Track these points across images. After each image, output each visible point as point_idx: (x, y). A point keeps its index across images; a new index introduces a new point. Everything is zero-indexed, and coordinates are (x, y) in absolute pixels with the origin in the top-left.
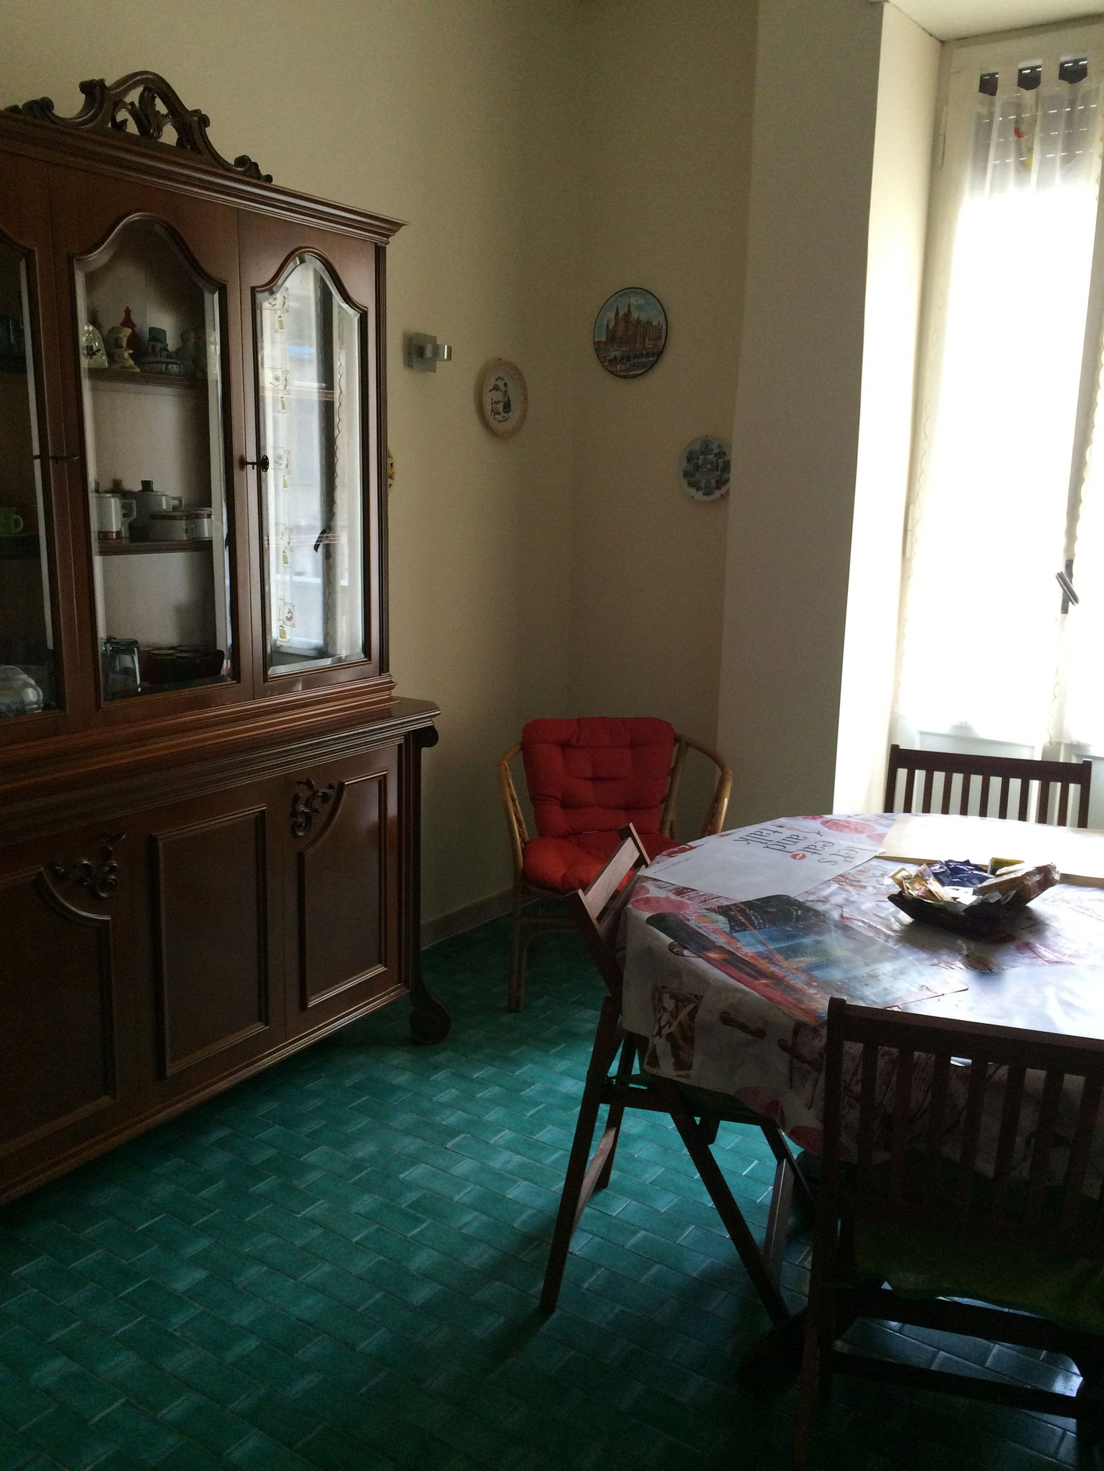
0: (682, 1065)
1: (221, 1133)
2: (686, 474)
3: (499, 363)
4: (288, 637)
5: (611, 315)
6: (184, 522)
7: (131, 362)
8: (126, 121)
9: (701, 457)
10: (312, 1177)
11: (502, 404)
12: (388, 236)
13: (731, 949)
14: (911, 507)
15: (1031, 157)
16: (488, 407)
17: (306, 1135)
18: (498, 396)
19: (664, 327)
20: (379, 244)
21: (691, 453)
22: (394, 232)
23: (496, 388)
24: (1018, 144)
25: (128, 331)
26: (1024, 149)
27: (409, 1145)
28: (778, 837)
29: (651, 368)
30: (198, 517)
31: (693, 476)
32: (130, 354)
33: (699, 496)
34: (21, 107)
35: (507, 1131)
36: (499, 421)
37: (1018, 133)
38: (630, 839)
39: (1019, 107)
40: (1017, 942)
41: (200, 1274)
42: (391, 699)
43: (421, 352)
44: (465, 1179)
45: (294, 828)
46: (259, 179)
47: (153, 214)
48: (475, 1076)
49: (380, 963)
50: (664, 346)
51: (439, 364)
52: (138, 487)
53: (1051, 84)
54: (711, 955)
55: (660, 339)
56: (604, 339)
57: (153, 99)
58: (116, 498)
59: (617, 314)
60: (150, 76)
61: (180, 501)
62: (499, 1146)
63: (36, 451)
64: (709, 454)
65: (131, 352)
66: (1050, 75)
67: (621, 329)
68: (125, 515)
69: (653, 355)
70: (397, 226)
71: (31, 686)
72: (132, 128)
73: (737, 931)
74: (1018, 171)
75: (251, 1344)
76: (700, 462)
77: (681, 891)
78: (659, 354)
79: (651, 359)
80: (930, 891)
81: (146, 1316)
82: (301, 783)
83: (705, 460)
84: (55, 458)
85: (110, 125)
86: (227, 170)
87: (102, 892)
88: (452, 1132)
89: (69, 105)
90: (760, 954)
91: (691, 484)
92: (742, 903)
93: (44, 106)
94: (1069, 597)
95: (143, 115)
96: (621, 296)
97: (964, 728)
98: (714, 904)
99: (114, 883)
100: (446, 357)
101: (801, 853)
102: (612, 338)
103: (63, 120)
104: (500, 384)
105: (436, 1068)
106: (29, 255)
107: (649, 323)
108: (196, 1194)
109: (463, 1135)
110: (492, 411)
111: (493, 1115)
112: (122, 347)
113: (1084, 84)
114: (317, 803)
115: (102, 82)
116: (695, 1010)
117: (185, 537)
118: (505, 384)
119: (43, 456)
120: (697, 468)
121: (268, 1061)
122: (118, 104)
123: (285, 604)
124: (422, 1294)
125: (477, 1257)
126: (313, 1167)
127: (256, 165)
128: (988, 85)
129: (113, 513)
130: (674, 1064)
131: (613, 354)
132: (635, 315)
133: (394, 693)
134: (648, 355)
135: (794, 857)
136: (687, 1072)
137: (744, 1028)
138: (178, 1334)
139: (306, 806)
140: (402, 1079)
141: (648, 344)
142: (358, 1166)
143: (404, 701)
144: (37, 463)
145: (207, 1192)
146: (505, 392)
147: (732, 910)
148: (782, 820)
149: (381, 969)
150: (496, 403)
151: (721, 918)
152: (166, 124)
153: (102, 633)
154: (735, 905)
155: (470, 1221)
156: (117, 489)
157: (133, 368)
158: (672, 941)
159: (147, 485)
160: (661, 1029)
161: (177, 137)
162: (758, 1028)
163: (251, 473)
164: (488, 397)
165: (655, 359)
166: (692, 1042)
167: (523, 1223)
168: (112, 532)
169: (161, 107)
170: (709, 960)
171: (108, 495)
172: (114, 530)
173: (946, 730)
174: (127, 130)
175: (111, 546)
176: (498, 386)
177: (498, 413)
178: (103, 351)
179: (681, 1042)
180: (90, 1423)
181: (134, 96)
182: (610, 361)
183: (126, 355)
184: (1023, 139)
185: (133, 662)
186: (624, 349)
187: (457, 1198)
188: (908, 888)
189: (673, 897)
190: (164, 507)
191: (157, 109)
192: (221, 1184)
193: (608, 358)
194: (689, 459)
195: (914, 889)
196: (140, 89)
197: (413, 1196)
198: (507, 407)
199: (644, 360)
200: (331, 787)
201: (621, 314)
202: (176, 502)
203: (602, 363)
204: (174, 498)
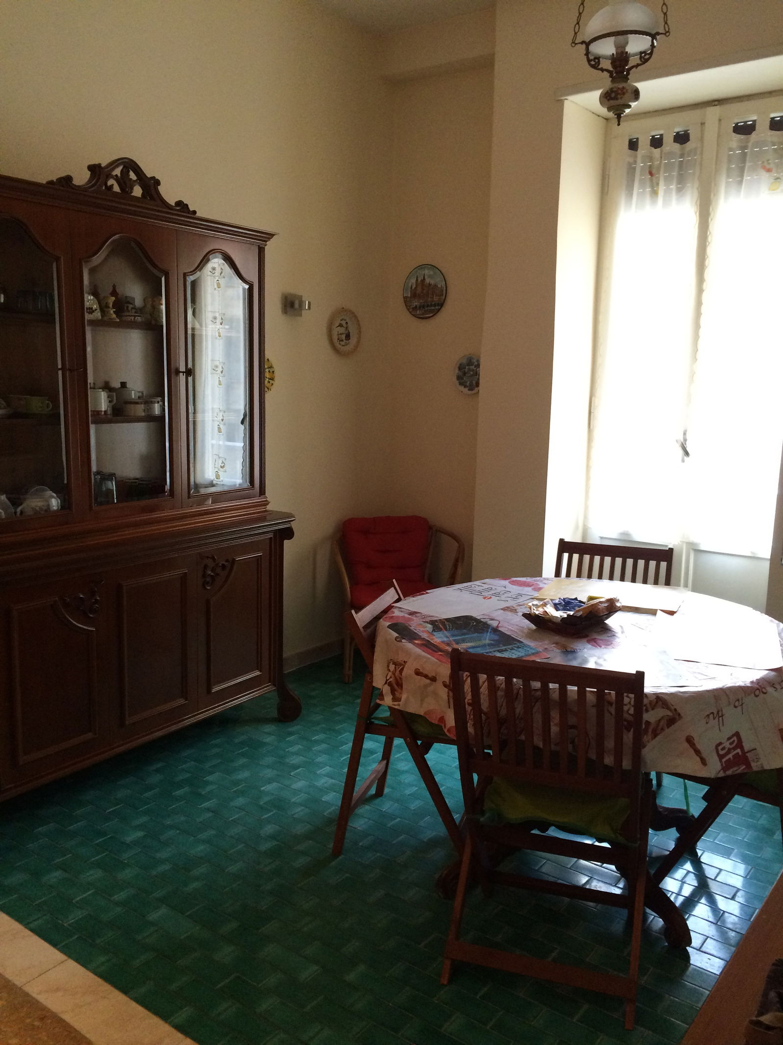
0: (396, 699)
1: (159, 765)
2: (459, 378)
3: (343, 310)
4: (221, 479)
5: (413, 281)
6: (143, 405)
7: (114, 316)
8: (113, 185)
9: (467, 367)
10: (209, 788)
11: (345, 335)
12: (266, 241)
13: (429, 639)
14: (593, 398)
15: (659, 188)
16: (335, 337)
17: (209, 767)
18: (342, 330)
19: (445, 288)
20: (261, 246)
21: (461, 364)
22: (269, 239)
23: (341, 325)
24: (651, 180)
25: (113, 298)
26: (655, 184)
27: (269, 773)
28: (480, 588)
29: (437, 313)
30: (152, 402)
31: (462, 379)
32: (114, 311)
33: (466, 390)
34: (55, 181)
35: (328, 767)
36: (343, 346)
37: (651, 174)
38: (393, 588)
39: (651, 159)
40: (588, 638)
41: (140, 834)
42: (266, 511)
43: (292, 305)
44: (300, 791)
45: (205, 584)
46: (189, 213)
47: (127, 235)
48: (313, 739)
49: (257, 669)
50: (445, 299)
51: (303, 312)
52: (118, 385)
53: (669, 145)
54: (416, 642)
55: (443, 295)
56: (409, 296)
57: (129, 172)
58: (105, 392)
59: (417, 280)
60: (127, 160)
61: (142, 393)
62: (322, 774)
63: (60, 366)
64: (472, 365)
65: (114, 310)
66: (668, 140)
67: (419, 289)
68: (110, 402)
69: (438, 305)
70: (271, 236)
71: (53, 497)
72: (116, 188)
73: (435, 631)
74: (651, 196)
75: (166, 867)
76: (466, 370)
77: (412, 613)
78: (442, 305)
79: (437, 307)
80: (546, 612)
81: (108, 853)
82: (209, 558)
83: (469, 369)
84: (70, 370)
85: (104, 188)
86: (170, 209)
87: (91, 614)
88: (296, 767)
89: (82, 178)
90: (443, 642)
91: (460, 384)
92: (444, 619)
93: (68, 179)
94: (687, 453)
95: (123, 181)
96: (419, 269)
97: (626, 534)
98: (428, 619)
99: (97, 609)
100: (307, 308)
101: (489, 596)
102: (414, 295)
103: (79, 186)
104: (344, 323)
105: (291, 734)
106: (57, 259)
107: (436, 286)
108: (142, 795)
109: (301, 769)
110: (338, 339)
111: (321, 759)
112: (109, 307)
113: (689, 145)
114: (219, 570)
115: (100, 164)
116: (402, 669)
117: (143, 414)
118: (347, 323)
119: (63, 369)
120: (465, 374)
121: (187, 722)
122: (109, 176)
123: (219, 457)
124: (265, 846)
125: (300, 829)
126: (211, 783)
127: (187, 205)
128: (633, 145)
129: (103, 401)
130: (392, 699)
131: (415, 304)
132: (428, 281)
133: (269, 508)
134: (435, 305)
135: (484, 598)
136: (399, 703)
137: (426, 676)
138: (126, 861)
139: (212, 571)
140: (269, 739)
141: (436, 299)
142: (236, 783)
143: (271, 512)
144: (60, 372)
145: (148, 794)
146: (347, 328)
147: (437, 622)
148: (486, 580)
149: (258, 673)
150: (341, 334)
151: (430, 626)
152: (135, 185)
153: (94, 468)
154: (440, 620)
155: (299, 812)
156: (107, 387)
157: (115, 319)
158: (398, 635)
159: (123, 385)
160: (387, 680)
161: (142, 192)
162: (433, 676)
163: (182, 377)
164: (336, 331)
165: (439, 307)
166: (402, 687)
167: (330, 813)
168: (101, 411)
169: (133, 176)
170: (414, 644)
171: (100, 390)
172: (103, 410)
173: (614, 536)
174: (114, 190)
175: (100, 419)
176: (342, 324)
177: (342, 341)
178: (98, 310)
179: (396, 687)
180: (74, 901)
181: (117, 172)
182: (413, 308)
183: (112, 312)
184: (654, 178)
185: (112, 485)
186: (421, 301)
187: (293, 800)
188: (534, 610)
189: (407, 616)
190: (133, 397)
191: (130, 177)
192: (157, 790)
193: (412, 307)
194: (460, 369)
195: (537, 610)
196: (121, 168)
197: (266, 799)
198: (348, 337)
199: (433, 308)
200: (227, 561)
201: (419, 280)
202: (140, 394)
203: (408, 310)
204: (139, 392)
